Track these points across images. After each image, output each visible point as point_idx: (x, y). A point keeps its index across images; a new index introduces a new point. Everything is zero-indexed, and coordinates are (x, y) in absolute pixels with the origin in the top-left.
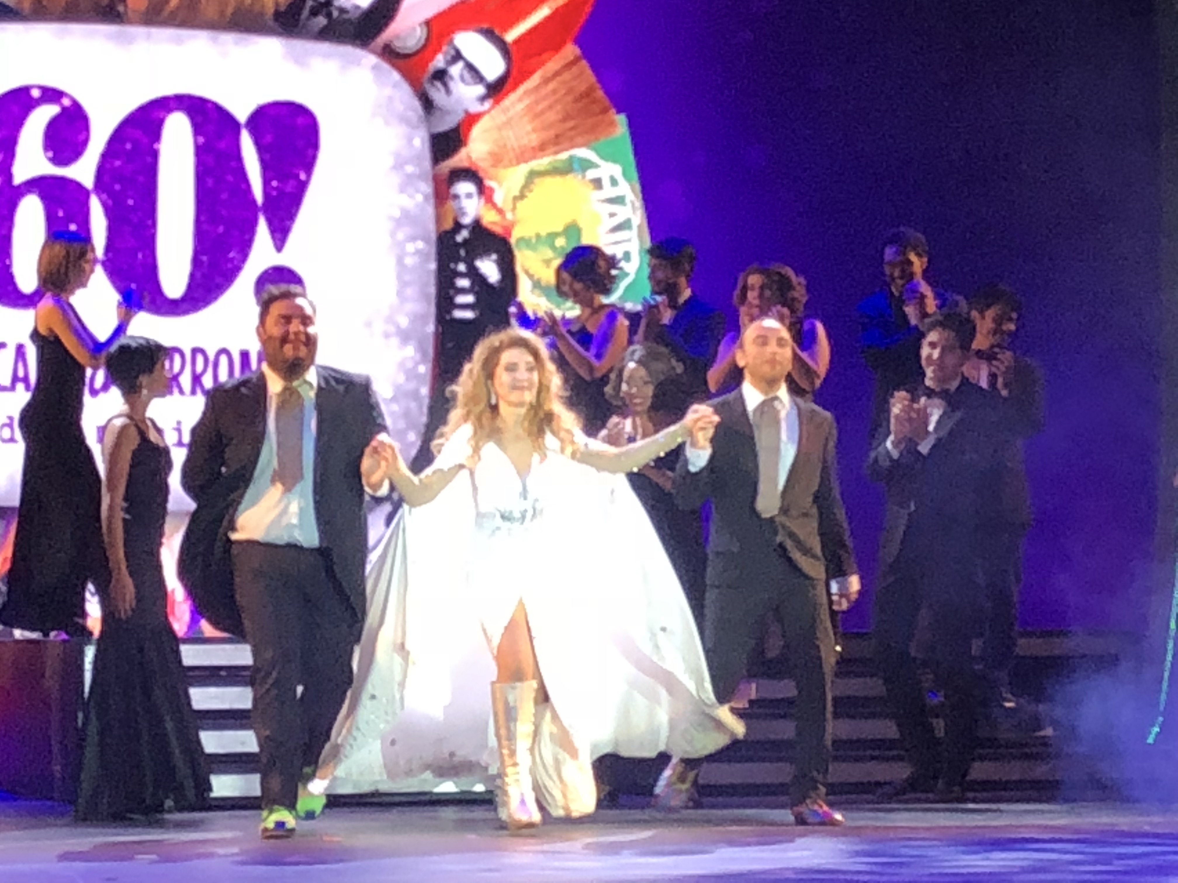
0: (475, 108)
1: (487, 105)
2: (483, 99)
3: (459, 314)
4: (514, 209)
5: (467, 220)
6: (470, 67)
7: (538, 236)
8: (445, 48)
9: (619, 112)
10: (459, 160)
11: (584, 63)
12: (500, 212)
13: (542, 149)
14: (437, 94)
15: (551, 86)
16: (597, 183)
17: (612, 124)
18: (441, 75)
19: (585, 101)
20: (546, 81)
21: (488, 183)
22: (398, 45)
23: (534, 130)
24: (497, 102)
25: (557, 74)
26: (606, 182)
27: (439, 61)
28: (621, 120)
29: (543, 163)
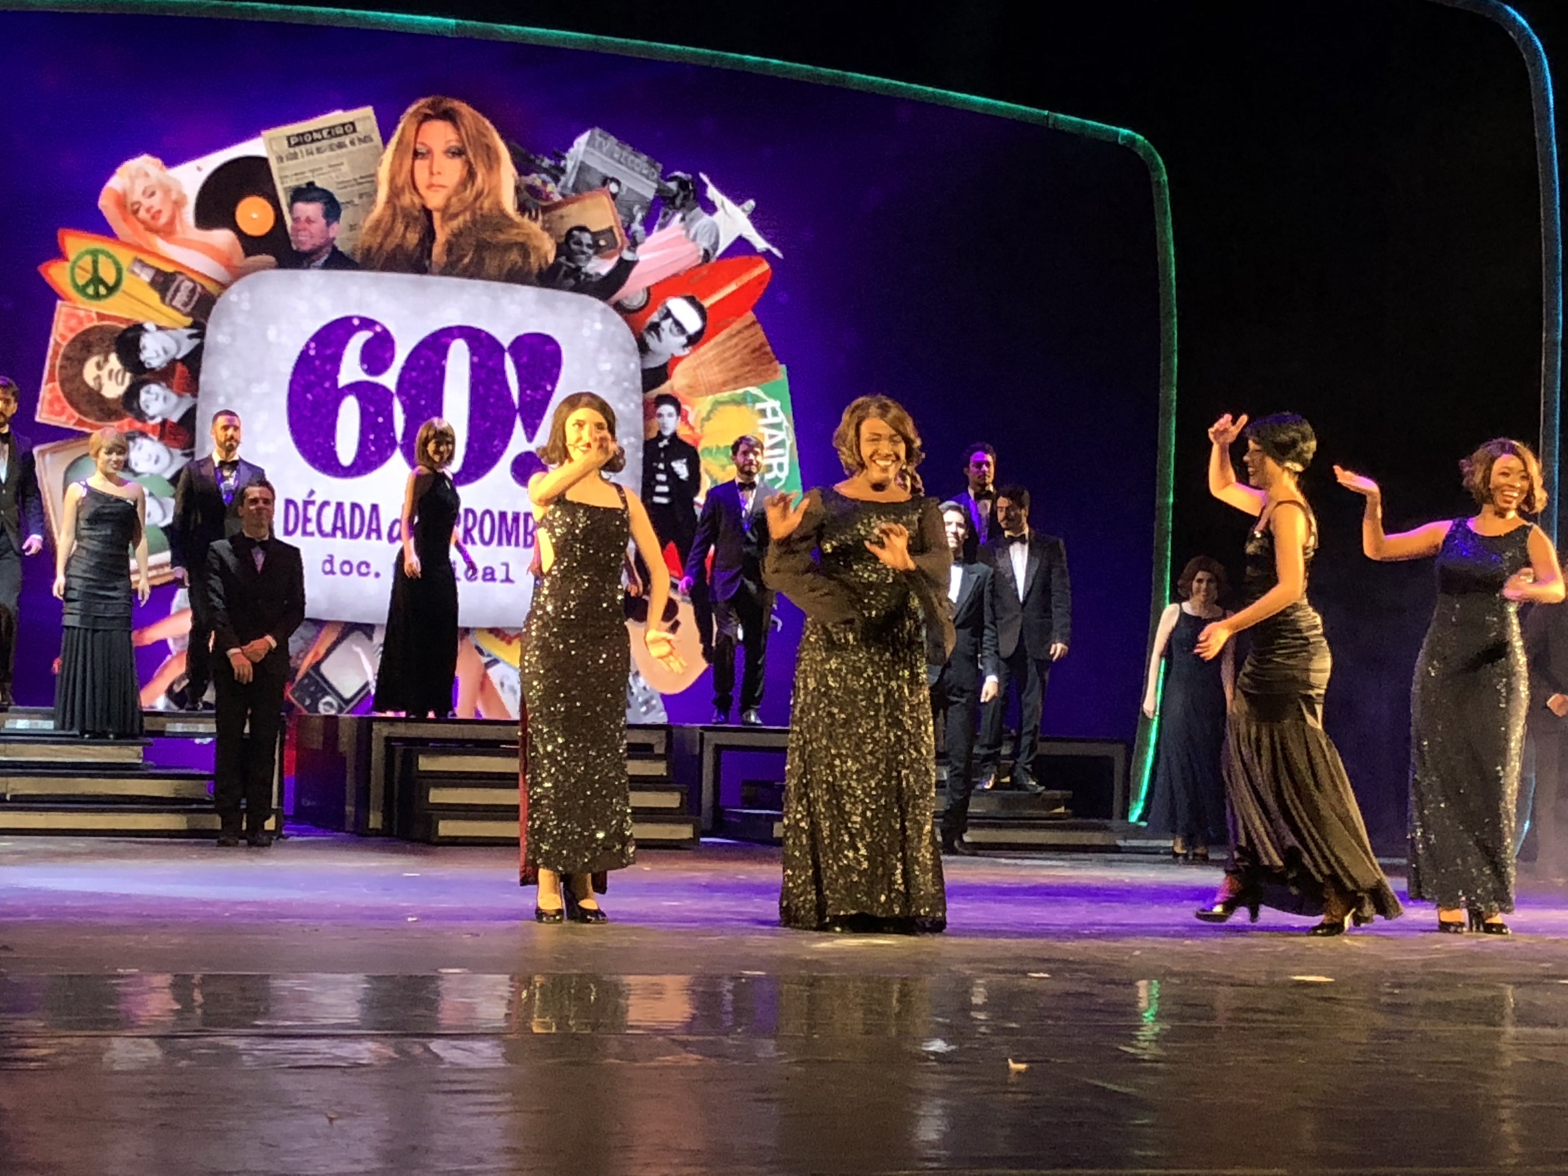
0: (680, 353)
1: (687, 351)
2: (685, 346)
3: (658, 500)
4: (702, 426)
5: (667, 433)
6: (677, 323)
7: (718, 448)
8: (660, 308)
9: (781, 363)
10: (664, 389)
11: (758, 326)
12: (692, 428)
13: (723, 385)
14: (651, 340)
15: (735, 340)
16: (763, 413)
17: (776, 371)
18: (655, 328)
19: (757, 354)
20: (732, 336)
21: (684, 407)
22: (626, 302)
23: (720, 372)
24: (694, 350)
25: (739, 332)
26: (769, 413)
27: (655, 317)
28: (783, 368)
29: (725, 395)
